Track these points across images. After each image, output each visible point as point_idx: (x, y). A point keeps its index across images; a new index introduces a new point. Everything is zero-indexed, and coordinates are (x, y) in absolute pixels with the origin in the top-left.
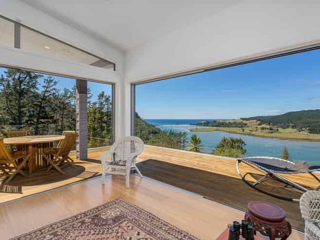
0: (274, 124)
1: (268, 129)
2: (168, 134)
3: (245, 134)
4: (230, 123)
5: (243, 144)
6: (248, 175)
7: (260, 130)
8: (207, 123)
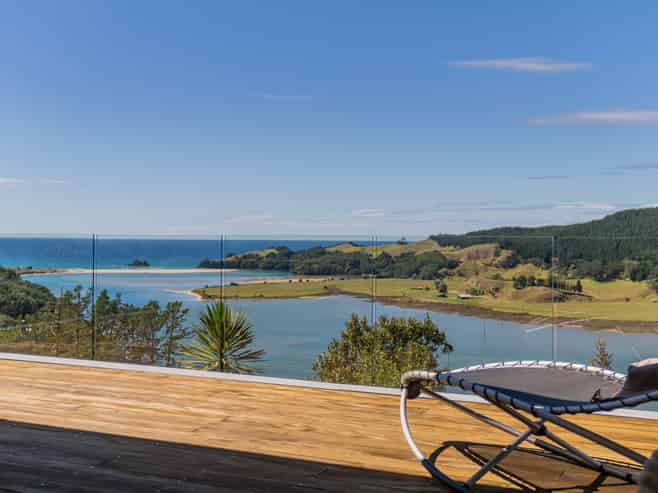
0: (565, 264)
1: (541, 282)
2: (87, 314)
3: (451, 308)
4: (385, 256)
5: (440, 348)
6: (451, 450)
7: (510, 289)
8: (285, 259)
